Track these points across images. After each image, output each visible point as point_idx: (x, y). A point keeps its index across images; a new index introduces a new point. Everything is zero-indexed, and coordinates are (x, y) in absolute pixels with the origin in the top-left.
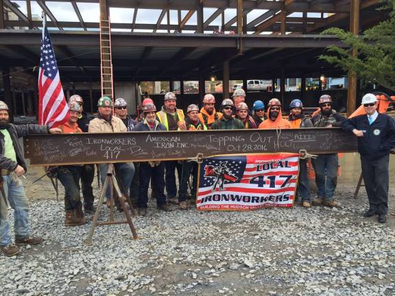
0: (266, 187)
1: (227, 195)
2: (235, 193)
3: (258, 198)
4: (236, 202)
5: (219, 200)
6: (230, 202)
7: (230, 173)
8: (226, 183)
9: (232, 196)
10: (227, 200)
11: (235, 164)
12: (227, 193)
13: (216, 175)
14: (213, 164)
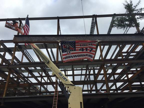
0: (85, 51)
1: (72, 56)
2: (75, 55)
3: (82, 55)
4: (76, 58)
5: (70, 58)
6: (74, 58)
7: (71, 47)
8: (71, 51)
9: (74, 56)
10: (73, 57)
11: (72, 43)
12: (72, 55)
13: (67, 48)
14: (65, 44)
